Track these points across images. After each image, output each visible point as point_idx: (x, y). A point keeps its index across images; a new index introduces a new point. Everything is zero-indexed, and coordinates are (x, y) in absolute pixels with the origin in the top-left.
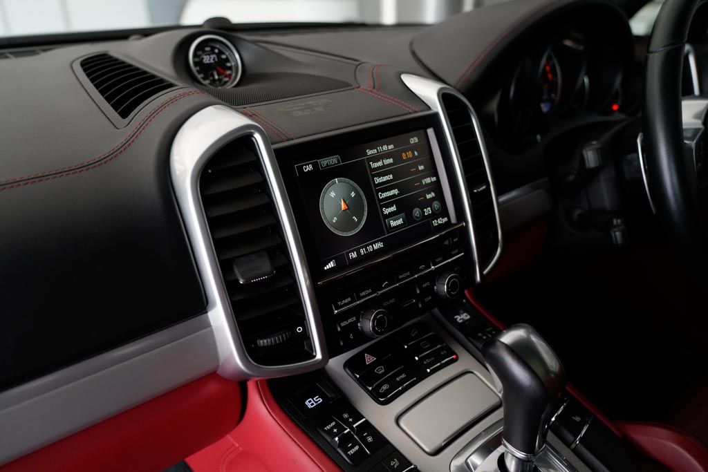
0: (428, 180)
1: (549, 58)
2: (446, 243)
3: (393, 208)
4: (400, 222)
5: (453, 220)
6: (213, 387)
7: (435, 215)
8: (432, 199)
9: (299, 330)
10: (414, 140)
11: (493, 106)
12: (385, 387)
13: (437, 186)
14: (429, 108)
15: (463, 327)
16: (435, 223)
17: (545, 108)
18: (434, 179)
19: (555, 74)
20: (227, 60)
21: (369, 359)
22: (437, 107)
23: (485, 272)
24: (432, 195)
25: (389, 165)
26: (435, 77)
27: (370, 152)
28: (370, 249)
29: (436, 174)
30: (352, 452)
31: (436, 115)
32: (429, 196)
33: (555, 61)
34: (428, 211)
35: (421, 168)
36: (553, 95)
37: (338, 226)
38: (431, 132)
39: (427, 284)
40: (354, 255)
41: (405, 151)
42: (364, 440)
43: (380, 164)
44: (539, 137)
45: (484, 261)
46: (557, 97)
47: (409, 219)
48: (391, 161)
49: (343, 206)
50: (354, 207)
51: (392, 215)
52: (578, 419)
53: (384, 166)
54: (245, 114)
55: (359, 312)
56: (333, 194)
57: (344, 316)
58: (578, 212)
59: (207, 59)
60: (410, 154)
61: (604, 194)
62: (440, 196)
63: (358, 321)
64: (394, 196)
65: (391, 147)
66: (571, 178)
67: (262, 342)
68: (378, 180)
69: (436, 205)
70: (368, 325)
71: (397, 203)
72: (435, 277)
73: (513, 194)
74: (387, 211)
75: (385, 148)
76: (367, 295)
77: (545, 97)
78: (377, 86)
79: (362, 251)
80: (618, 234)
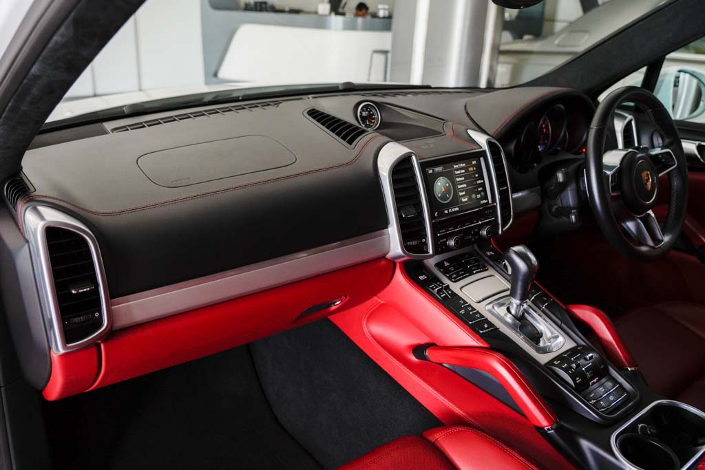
0: (479, 182)
1: (545, 120)
2: (486, 212)
3: (464, 193)
4: (466, 199)
5: (490, 202)
6: (383, 262)
7: (482, 199)
8: (481, 191)
9: (424, 240)
10: (474, 162)
11: (512, 147)
12: (454, 276)
13: (483, 185)
14: (481, 148)
15: (490, 257)
16: (482, 202)
17: (540, 148)
18: (482, 181)
19: (547, 129)
20: (373, 115)
21: (446, 264)
22: (485, 147)
23: (504, 229)
24: (481, 189)
25: (463, 173)
26: (484, 132)
27: (455, 167)
28: (453, 210)
29: (483, 179)
30: (442, 296)
31: (485, 151)
32: (479, 189)
33: (548, 121)
34: (479, 196)
35: (477, 175)
36: (546, 141)
37: (440, 198)
38: (482, 159)
39: (476, 230)
40: (446, 212)
41: (470, 167)
42: (448, 292)
43: (459, 172)
44: (535, 165)
45: (504, 224)
46: (548, 143)
47: (470, 199)
48: (464, 171)
49: (443, 190)
50: (447, 190)
51: (463, 196)
52: (545, 299)
53: (461, 173)
54: (408, 147)
55: (448, 237)
56: (439, 184)
57: (441, 237)
58: (556, 207)
59: (364, 114)
60: (472, 169)
61: (569, 198)
62: (485, 190)
63: (447, 241)
64: (464, 188)
65: (464, 165)
66: (552, 188)
67: (410, 243)
68: (458, 179)
69: (483, 194)
70: (452, 243)
71: (466, 191)
72: (480, 227)
73: (520, 194)
74: (461, 194)
75: (461, 165)
76: (451, 230)
77: (541, 142)
78: (456, 135)
79: (450, 211)
80: (573, 217)
